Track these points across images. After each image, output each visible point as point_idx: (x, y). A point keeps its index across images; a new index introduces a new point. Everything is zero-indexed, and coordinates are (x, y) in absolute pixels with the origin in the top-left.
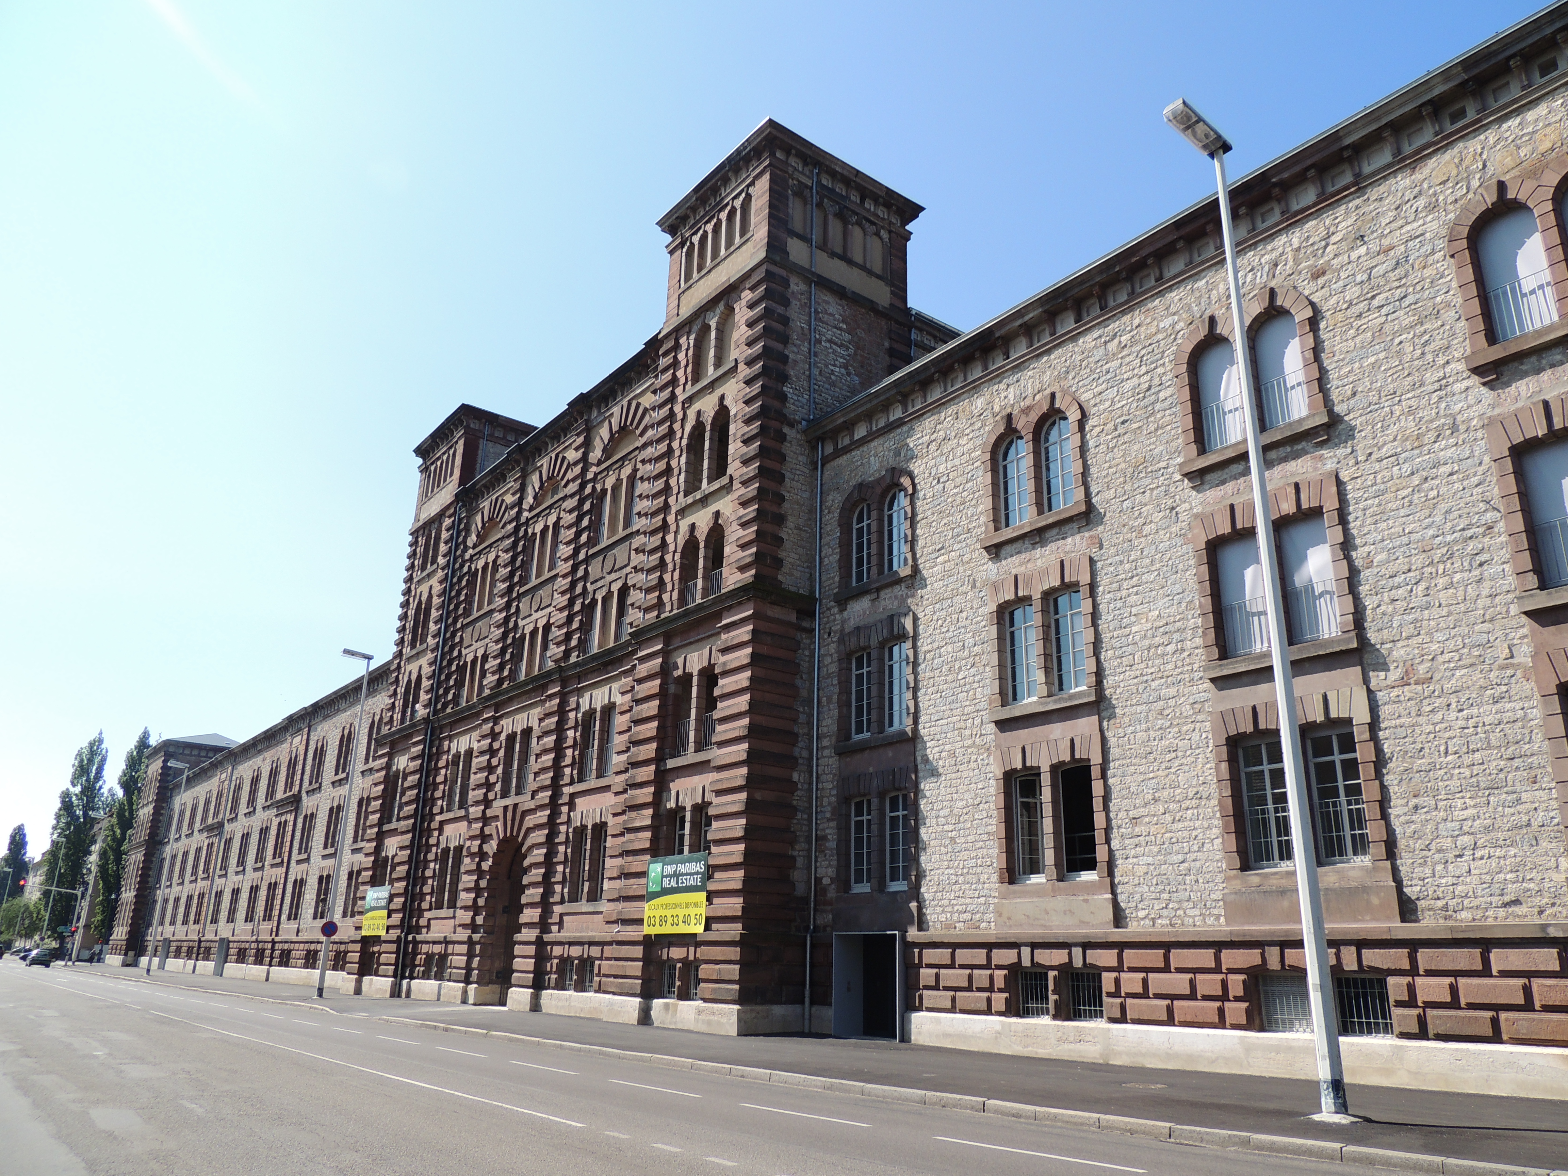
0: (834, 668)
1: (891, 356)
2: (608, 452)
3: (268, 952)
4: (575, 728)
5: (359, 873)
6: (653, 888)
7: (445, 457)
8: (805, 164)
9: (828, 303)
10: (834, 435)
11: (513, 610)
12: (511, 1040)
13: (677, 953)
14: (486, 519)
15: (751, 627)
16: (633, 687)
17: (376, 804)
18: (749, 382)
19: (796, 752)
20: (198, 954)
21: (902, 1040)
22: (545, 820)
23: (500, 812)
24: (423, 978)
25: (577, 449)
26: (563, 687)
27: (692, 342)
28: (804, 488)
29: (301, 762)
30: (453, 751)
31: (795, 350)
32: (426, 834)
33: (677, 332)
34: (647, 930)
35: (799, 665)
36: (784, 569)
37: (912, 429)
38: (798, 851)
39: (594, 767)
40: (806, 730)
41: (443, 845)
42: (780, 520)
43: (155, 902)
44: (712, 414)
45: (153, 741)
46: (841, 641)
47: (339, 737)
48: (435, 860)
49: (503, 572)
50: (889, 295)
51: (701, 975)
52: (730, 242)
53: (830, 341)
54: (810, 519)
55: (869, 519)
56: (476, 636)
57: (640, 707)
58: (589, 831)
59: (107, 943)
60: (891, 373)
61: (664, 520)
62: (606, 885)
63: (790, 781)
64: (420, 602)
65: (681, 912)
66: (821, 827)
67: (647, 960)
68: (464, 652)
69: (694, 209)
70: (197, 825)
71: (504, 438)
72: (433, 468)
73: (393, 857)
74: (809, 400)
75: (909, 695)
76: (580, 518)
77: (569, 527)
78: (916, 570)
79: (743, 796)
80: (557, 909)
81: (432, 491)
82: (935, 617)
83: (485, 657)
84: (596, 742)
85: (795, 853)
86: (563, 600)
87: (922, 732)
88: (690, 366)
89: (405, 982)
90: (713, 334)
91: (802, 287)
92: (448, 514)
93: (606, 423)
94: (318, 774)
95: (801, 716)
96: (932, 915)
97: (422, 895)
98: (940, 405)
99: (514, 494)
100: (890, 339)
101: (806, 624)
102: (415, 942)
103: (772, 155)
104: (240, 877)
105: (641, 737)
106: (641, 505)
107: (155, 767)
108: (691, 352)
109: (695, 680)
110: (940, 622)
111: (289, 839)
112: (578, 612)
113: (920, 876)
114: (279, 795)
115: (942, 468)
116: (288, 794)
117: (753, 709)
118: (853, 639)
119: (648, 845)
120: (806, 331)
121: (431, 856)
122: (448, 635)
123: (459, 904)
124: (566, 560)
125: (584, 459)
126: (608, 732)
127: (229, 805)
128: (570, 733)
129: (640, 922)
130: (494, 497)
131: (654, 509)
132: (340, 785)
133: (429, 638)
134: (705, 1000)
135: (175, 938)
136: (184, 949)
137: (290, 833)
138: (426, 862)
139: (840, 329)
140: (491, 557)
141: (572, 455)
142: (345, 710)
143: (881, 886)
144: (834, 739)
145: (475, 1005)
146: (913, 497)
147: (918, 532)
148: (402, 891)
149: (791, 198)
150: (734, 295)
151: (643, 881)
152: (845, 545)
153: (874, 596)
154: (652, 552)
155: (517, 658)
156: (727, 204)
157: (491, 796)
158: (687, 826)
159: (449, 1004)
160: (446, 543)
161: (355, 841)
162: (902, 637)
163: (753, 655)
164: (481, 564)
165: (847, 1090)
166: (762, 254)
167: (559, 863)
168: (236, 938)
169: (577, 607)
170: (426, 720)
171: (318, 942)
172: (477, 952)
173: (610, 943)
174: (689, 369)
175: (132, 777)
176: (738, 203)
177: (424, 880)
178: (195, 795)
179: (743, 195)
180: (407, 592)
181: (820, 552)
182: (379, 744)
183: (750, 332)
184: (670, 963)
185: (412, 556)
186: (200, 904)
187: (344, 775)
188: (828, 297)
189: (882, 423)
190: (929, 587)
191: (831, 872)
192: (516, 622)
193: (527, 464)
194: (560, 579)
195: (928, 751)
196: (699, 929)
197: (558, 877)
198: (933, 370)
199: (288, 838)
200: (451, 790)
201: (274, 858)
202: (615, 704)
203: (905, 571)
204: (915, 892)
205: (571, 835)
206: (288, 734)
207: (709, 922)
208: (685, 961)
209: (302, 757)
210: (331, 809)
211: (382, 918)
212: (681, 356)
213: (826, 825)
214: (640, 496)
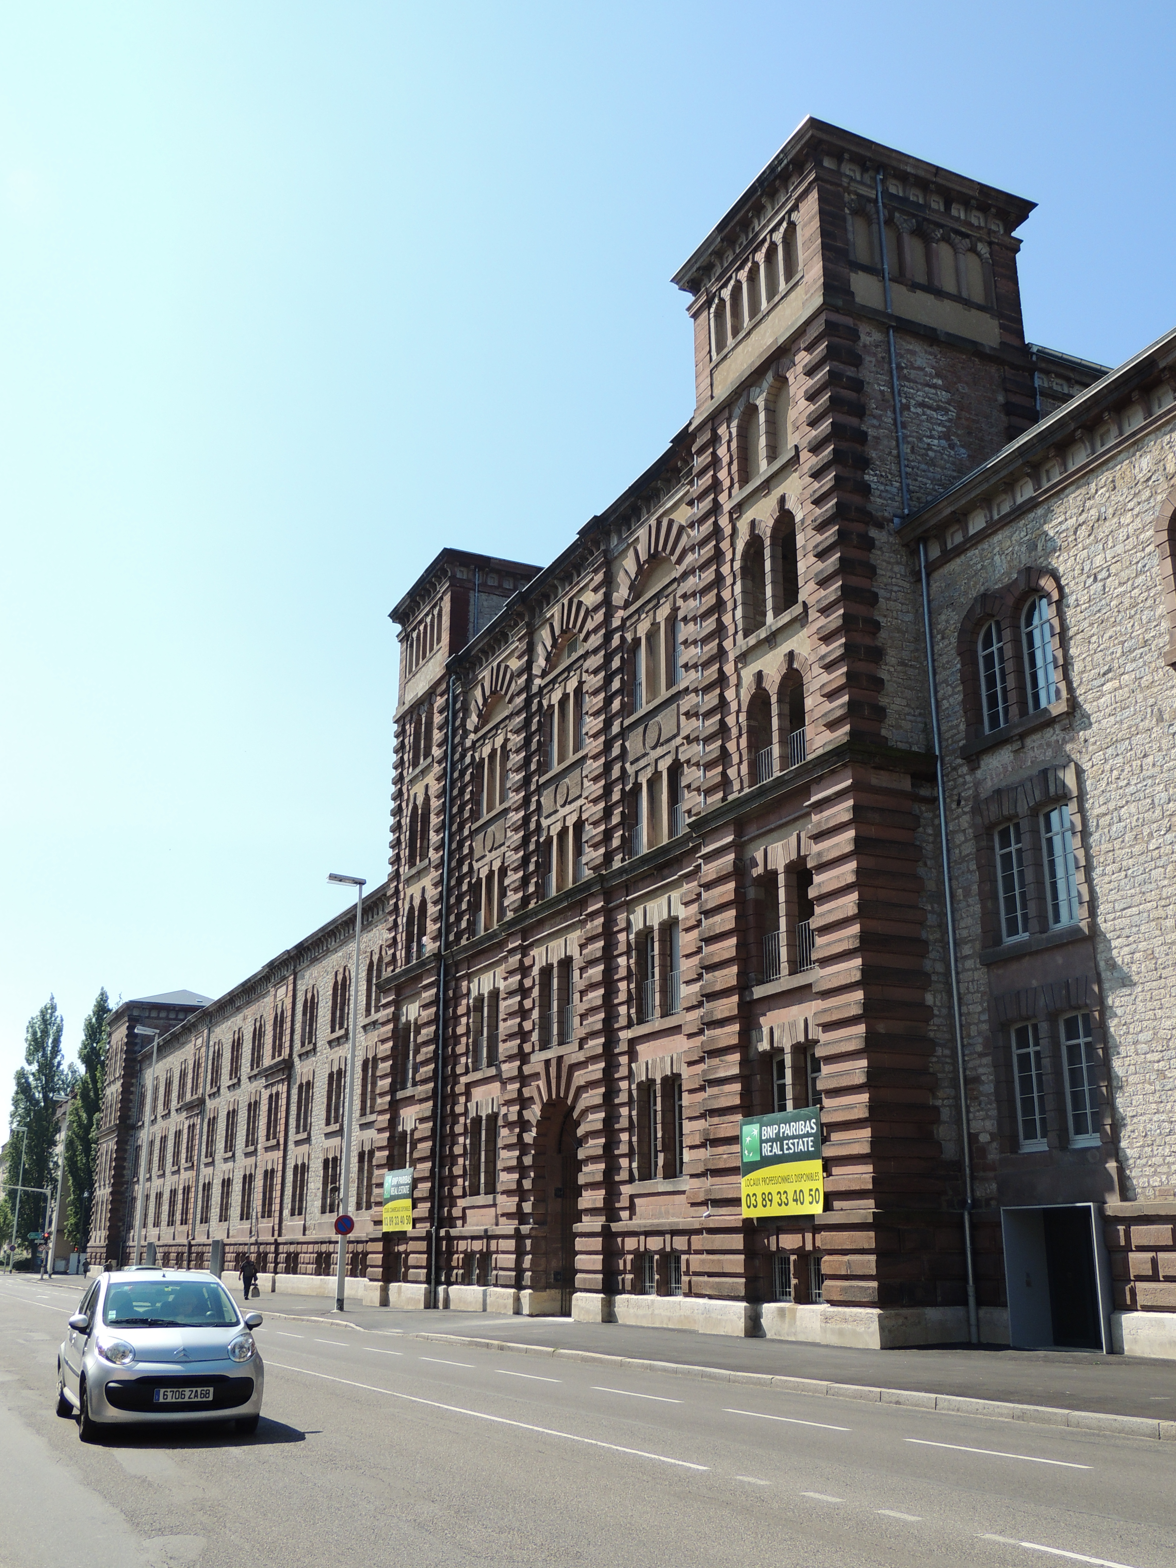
0: (969, 848)
1: (1008, 414)
2: (636, 589)
3: (271, 1257)
4: (628, 953)
5: (371, 1153)
6: (750, 1157)
7: (428, 620)
8: (864, 169)
9: (913, 353)
10: (940, 531)
11: (533, 807)
12: (584, 1359)
13: (789, 1241)
14: (487, 693)
15: (851, 802)
16: (699, 895)
17: (385, 1067)
18: (816, 475)
19: (928, 966)
20: (189, 1261)
21: (1111, 1351)
22: (599, 1075)
23: (540, 1068)
24: (463, 1283)
25: (595, 590)
26: (607, 901)
27: (734, 431)
28: (904, 608)
29: (289, 1019)
30: (474, 993)
31: (875, 422)
32: (450, 1100)
33: (713, 419)
34: (747, 1212)
35: (920, 848)
36: (890, 720)
37: (1050, 511)
38: (942, 1100)
39: (657, 1003)
40: (938, 936)
41: (472, 1114)
42: (877, 655)
43: (134, 1199)
44: (771, 523)
45: (113, 1004)
46: (976, 810)
47: (331, 984)
48: (465, 1134)
49: (516, 759)
50: (997, 330)
51: (825, 1270)
52: (772, 290)
53: (922, 405)
54: (917, 650)
55: (999, 640)
56: (489, 845)
57: (711, 920)
58: (658, 1087)
59: (84, 1251)
60: (1011, 438)
61: (721, 671)
62: (687, 1155)
63: (921, 1005)
64: (415, 807)
65: (790, 1188)
66: (970, 1065)
67: (751, 1252)
68: (476, 866)
69: (719, 254)
70: (174, 1104)
71: (500, 586)
72: (415, 635)
73: (413, 1131)
74: (900, 489)
75: (1080, 876)
76: (608, 680)
77: (595, 693)
78: (1074, 704)
79: (861, 1029)
80: (626, 1190)
81: (417, 664)
82: (1107, 767)
83: (503, 871)
84: (657, 970)
85: (939, 1103)
86: (597, 789)
87: (1103, 926)
88: (735, 463)
89: (441, 1289)
90: (762, 417)
91: (877, 336)
92: (439, 691)
93: (631, 552)
94: (310, 1032)
95: (929, 916)
96: (1138, 1177)
97: (453, 1178)
98: (1088, 473)
99: (519, 657)
100: (1006, 390)
101: (924, 792)
102: (449, 1238)
103: (819, 165)
104: (230, 1164)
105: (716, 960)
106: (687, 655)
107: (120, 1035)
108: (734, 445)
109: (781, 879)
110: (1115, 773)
111: (284, 1114)
112: (617, 802)
113: (1117, 1125)
114: (267, 1061)
115: (1098, 561)
116: (277, 1059)
117: (864, 911)
118: (994, 808)
119: (737, 1101)
120: (888, 396)
121: (459, 1129)
122: (454, 846)
123: (499, 1188)
124: (595, 736)
125: (607, 601)
126: (671, 955)
127: (209, 1077)
128: (622, 961)
129: (735, 1202)
130: (495, 664)
131: (704, 658)
132: (339, 1045)
133: (431, 852)
134: (833, 1303)
135: (161, 1243)
136: (173, 1256)
137: (284, 1108)
138: (454, 1136)
139: (934, 386)
140: (499, 741)
141: (590, 599)
142: (336, 951)
143: (1063, 1142)
144: (978, 945)
145: (531, 1315)
146: (1060, 604)
147: (1073, 651)
148: (427, 1174)
149: (849, 217)
150: (785, 361)
151: (735, 1148)
152: (969, 680)
153: (1017, 745)
154: (708, 714)
155: (543, 868)
156: (764, 240)
157: (527, 1048)
158: (788, 1073)
159: (498, 1315)
160: (440, 728)
161: (363, 1114)
162: (1063, 798)
163: (857, 840)
164: (486, 751)
165: (1046, 1419)
166: (818, 300)
167: (623, 1130)
168: (231, 1240)
169: (616, 796)
170: (437, 956)
171: (330, 1242)
172: (528, 1248)
173: (698, 1232)
174: (735, 467)
175: (93, 1048)
176: (778, 237)
177: (453, 1159)
178: (168, 1067)
179: (785, 225)
180: (398, 796)
181: (936, 692)
182: (382, 989)
183: (812, 408)
184: (782, 1255)
185: (400, 749)
186: (186, 1201)
187: (342, 1032)
188: (915, 346)
189: (1006, 508)
190: (1095, 727)
191: (990, 1125)
192: (538, 823)
193: (532, 617)
194: (589, 762)
195: (1115, 953)
196: (817, 1209)
197: (624, 1149)
198: (1072, 426)
199: (282, 1114)
200: (477, 1044)
201: (268, 1139)
202: (677, 918)
203: (1058, 708)
204: (1112, 1148)
205: (635, 1093)
206: (270, 986)
207: (829, 1199)
208: (800, 1252)
209: (289, 1013)
210: (331, 1075)
211: (406, 1209)
212: (722, 451)
213: (977, 1062)
214: (685, 642)
